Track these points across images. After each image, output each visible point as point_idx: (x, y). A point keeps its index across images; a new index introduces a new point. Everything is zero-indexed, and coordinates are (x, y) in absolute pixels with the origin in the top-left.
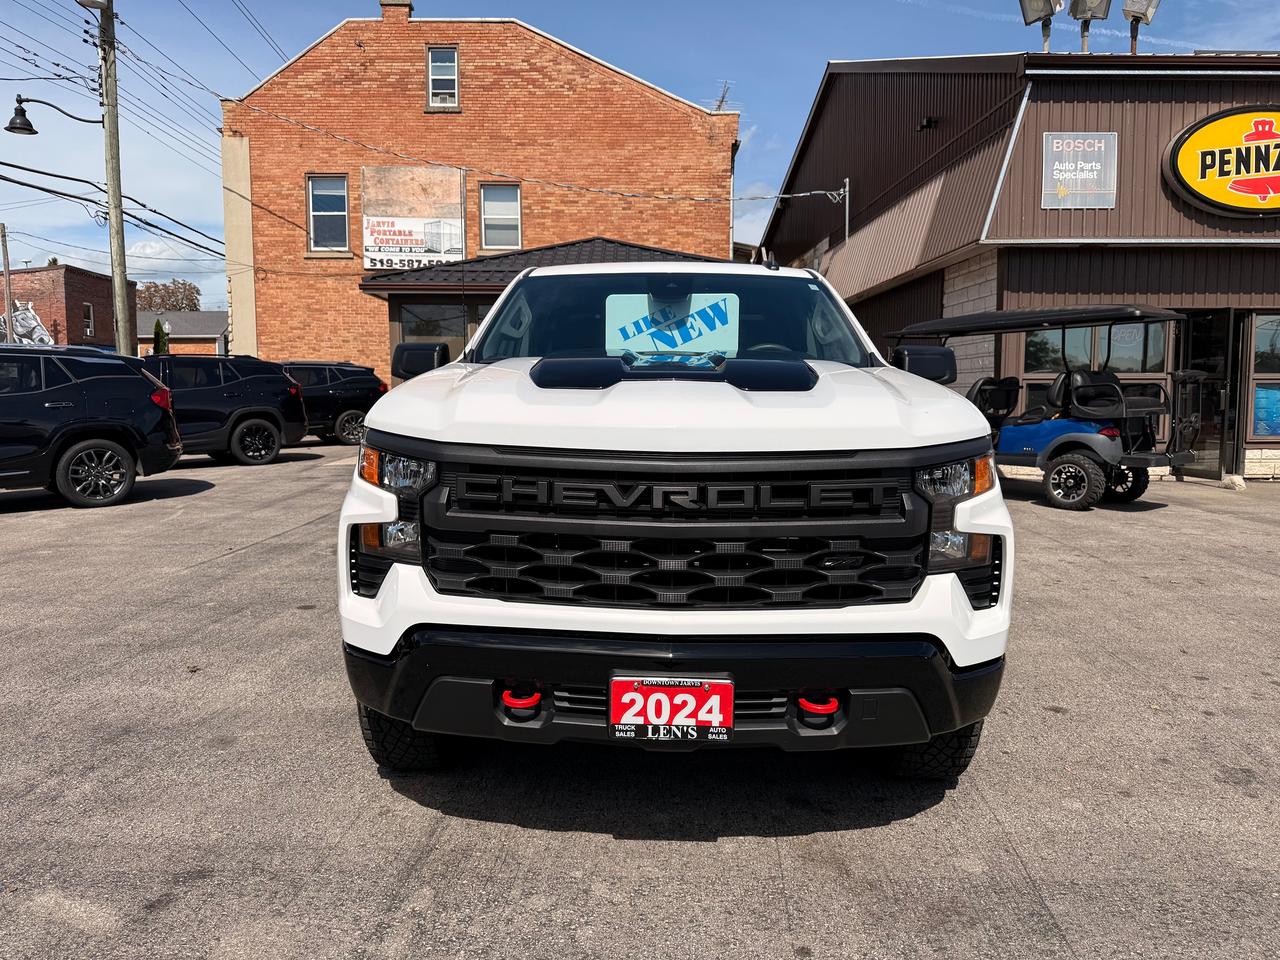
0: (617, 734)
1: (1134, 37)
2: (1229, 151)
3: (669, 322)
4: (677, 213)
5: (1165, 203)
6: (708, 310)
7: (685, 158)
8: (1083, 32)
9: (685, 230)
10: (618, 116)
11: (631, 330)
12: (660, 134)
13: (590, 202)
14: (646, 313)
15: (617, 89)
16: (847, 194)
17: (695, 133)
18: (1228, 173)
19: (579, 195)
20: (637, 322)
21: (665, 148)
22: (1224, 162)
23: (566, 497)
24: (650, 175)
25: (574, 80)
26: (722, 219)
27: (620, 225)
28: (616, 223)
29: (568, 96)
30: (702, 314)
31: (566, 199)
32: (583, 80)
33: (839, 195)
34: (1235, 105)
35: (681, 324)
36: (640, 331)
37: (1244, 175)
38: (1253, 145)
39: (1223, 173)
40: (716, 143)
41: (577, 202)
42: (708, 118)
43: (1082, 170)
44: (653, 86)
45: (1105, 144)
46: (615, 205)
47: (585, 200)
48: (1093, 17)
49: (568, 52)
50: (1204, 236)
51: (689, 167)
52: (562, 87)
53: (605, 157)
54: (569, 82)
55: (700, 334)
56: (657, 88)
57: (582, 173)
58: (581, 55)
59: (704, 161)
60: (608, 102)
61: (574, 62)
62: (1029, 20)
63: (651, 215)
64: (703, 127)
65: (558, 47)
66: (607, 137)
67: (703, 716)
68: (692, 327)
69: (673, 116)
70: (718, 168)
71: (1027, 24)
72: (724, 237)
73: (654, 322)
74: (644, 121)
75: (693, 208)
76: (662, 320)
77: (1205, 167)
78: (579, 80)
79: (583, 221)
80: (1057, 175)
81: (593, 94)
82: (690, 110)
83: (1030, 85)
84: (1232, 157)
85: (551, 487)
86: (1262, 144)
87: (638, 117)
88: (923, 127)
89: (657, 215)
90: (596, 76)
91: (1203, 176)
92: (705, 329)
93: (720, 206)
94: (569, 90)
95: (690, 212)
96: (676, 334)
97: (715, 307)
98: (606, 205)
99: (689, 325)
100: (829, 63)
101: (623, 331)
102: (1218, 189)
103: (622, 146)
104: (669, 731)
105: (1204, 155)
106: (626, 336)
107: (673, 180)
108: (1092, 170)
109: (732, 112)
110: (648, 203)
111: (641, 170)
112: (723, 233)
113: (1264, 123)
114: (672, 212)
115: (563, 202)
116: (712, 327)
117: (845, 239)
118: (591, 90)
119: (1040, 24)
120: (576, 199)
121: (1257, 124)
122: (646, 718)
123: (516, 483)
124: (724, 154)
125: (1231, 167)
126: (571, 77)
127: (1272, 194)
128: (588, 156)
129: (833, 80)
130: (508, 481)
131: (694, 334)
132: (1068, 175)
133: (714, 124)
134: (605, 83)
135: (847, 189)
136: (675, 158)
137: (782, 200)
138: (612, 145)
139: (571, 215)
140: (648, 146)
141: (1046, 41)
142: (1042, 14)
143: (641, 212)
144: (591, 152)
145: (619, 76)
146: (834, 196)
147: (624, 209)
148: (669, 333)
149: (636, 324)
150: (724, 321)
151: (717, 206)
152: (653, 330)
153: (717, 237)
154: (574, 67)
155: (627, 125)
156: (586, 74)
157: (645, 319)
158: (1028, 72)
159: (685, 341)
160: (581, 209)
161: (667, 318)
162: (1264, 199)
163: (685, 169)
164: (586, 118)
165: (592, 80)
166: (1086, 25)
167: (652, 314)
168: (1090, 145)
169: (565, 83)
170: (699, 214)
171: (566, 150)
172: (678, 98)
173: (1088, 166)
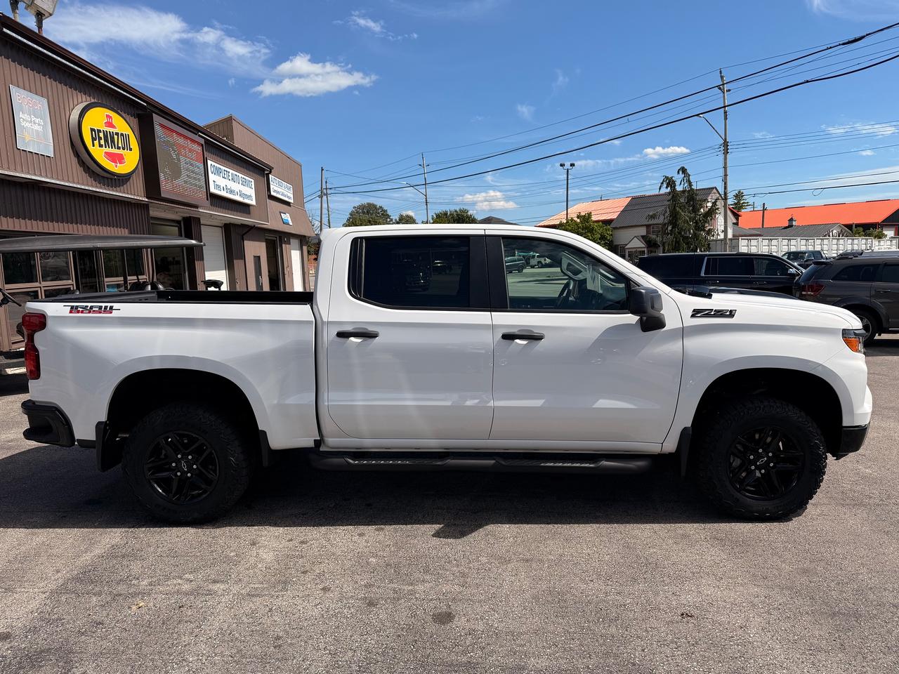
2: (100, 131)
5: (74, 159)
22: (100, 138)
37: (108, 150)
38: (108, 129)
43: (34, 123)
45: (41, 104)
77: (93, 139)
80: (23, 124)
84: (101, 135)
86: (111, 130)
102: (99, 154)
105: (92, 130)
108: (39, 125)
113: (109, 117)
121: (107, 116)
125: (102, 142)
127: (118, 164)
162: (116, 166)
168: (36, 104)
173: (37, 121)
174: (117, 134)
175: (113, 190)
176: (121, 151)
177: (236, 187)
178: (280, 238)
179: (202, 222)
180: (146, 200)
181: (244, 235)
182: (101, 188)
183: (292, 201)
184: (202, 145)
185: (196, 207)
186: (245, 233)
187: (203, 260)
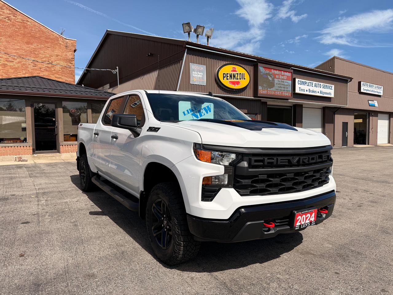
0: (296, 229)
1: (208, 41)
2: (228, 74)
3: (196, 111)
4: (55, 70)
5: (216, 85)
6: (206, 107)
7: (57, 52)
8: (197, 38)
9: (58, 76)
10: (30, 33)
11: (186, 112)
12: (48, 42)
13: (19, 62)
14: (190, 108)
15: (29, 23)
16: (118, 72)
17: (60, 44)
18: (228, 79)
19: (14, 59)
20: (188, 110)
21: (49, 47)
22: (227, 76)
23: (281, 162)
24: (43, 56)
25: (11, 17)
26: (72, 74)
27: (31, 72)
28: (30, 71)
29: (8, 22)
30: (205, 108)
31: (8, 60)
32: (14, 18)
33: (115, 71)
34: (228, 63)
35: (199, 111)
36: (189, 113)
37: (231, 80)
38: (233, 73)
39: (227, 79)
40: (68, 48)
41: (13, 62)
42: (65, 40)
43: (199, 74)
44: (44, 25)
45: (203, 68)
46: (29, 64)
47: (16, 61)
48: (199, 34)
49: (7, 6)
50: (224, 94)
51: (59, 55)
52: (5, 18)
53: (25, 47)
54: (8, 17)
55: (204, 115)
56: (45, 26)
57: (15, 51)
58: (13, 8)
59: (64, 54)
60: (25, 27)
61: (10, 10)
62: (185, 32)
63: (45, 70)
64: (63, 43)
65: (3, 3)
66: (26, 40)
67: (311, 219)
68: (202, 112)
69: (52, 37)
70: (69, 57)
71: (184, 33)
72: (73, 80)
73: (192, 110)
74: (41, 37)
75: (61, 69)
76: (194, 110)
77: (224, 77)
78: (12, 17)
79: (16, 69)
80: (194, 75)
81: (19, 24)
82: (58, 36)
83: (186, 49)
84: (229, 75)
85: (277, 159)
86: (234, 73)
87: (38, 35)
88: (148, 55)
89: (47, 70)
90: (20, 17)
91: (224, 79)
92: (205, 113)
93: (71, 70)
94: (8, 20)
95: (59, 70)
96: (198, 114)
97: (208, 107)
98: (26, 64)
99: (201, 112)
100: (107, 30)
101: (184, 113)
102: (226, 82)
103: (32, 44)
104: (305, 225)
105: (224, 74)
106: (185, 114)
107: (53, 59)
108: (201, 75)
109: (74, 40)
110: (43, 65)
111: (40, 54)
112: (72, 79)
113: (234, 68)
114: (53, 70)
115: (6, 61)
116: (207, 113)
117: (118, 85)
118: (18, 22)
119: (187, 33)
120: (13, 60)
121: (233, 68)
122: (301, 223)
123: (268, 159)
124: (72, 53)
125: (229, 78)
126: (9, 15)
127: (236, 85)
128: (17, 46)
129: (108, 36)
130: (266, 158)
131: (203, 114)
132: (196, 75)
133: (67, 42)
134: (24, 20)
135: (118, 70)
136: (53, 51)
137: (87, 70)
138: (28, 43)
139: (10, 66)
140: (42, 46)
141: (189, 38)
142: (188, 31)
143: (41, 68)
144: (19, 44)
145: (29, 19)
146: (114, 72)
147: (33, 66)
148: (196, 114)
149: (187, 111)
150: (210, 111)
151: (70, 69)
152: (192, 113)
153: (70, 80)
154: (10, 12)
155: (34, 37)
156: (16, 16)
157: (190, 109)
158: (187, 46)
159: (200, 117)
160: (15, 64)
161: (196, 110)
162: (235, 86)
163: (57, 56)
164: (16, 32)
165: (18, 18)
166: (198, 36)
167: (192, 108)
168: (200, 68)
169: (6, 17)
170: (63, 71)
171: (7, 42)
172: (53, 31)
173: (200, 74)
174: (237, 74)
175: (235, 95)
176: (239, 80)
177: (318, 89)
178: (369, 114)
179: (303, 106)
180: (253, 98)
181: (335, 112)
182: (228, 95)
183: (382, 94)
184: (292, 73)
185: (287, 99)
186: (336, 111)
187: (302, 123)
